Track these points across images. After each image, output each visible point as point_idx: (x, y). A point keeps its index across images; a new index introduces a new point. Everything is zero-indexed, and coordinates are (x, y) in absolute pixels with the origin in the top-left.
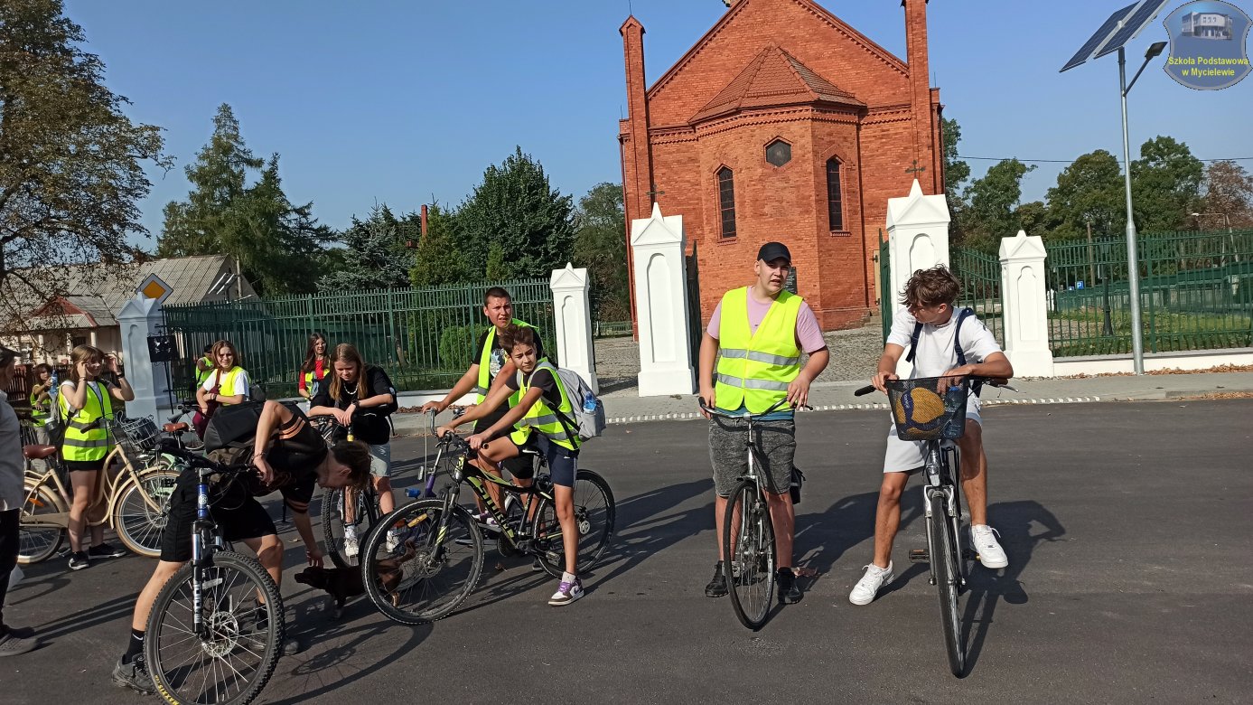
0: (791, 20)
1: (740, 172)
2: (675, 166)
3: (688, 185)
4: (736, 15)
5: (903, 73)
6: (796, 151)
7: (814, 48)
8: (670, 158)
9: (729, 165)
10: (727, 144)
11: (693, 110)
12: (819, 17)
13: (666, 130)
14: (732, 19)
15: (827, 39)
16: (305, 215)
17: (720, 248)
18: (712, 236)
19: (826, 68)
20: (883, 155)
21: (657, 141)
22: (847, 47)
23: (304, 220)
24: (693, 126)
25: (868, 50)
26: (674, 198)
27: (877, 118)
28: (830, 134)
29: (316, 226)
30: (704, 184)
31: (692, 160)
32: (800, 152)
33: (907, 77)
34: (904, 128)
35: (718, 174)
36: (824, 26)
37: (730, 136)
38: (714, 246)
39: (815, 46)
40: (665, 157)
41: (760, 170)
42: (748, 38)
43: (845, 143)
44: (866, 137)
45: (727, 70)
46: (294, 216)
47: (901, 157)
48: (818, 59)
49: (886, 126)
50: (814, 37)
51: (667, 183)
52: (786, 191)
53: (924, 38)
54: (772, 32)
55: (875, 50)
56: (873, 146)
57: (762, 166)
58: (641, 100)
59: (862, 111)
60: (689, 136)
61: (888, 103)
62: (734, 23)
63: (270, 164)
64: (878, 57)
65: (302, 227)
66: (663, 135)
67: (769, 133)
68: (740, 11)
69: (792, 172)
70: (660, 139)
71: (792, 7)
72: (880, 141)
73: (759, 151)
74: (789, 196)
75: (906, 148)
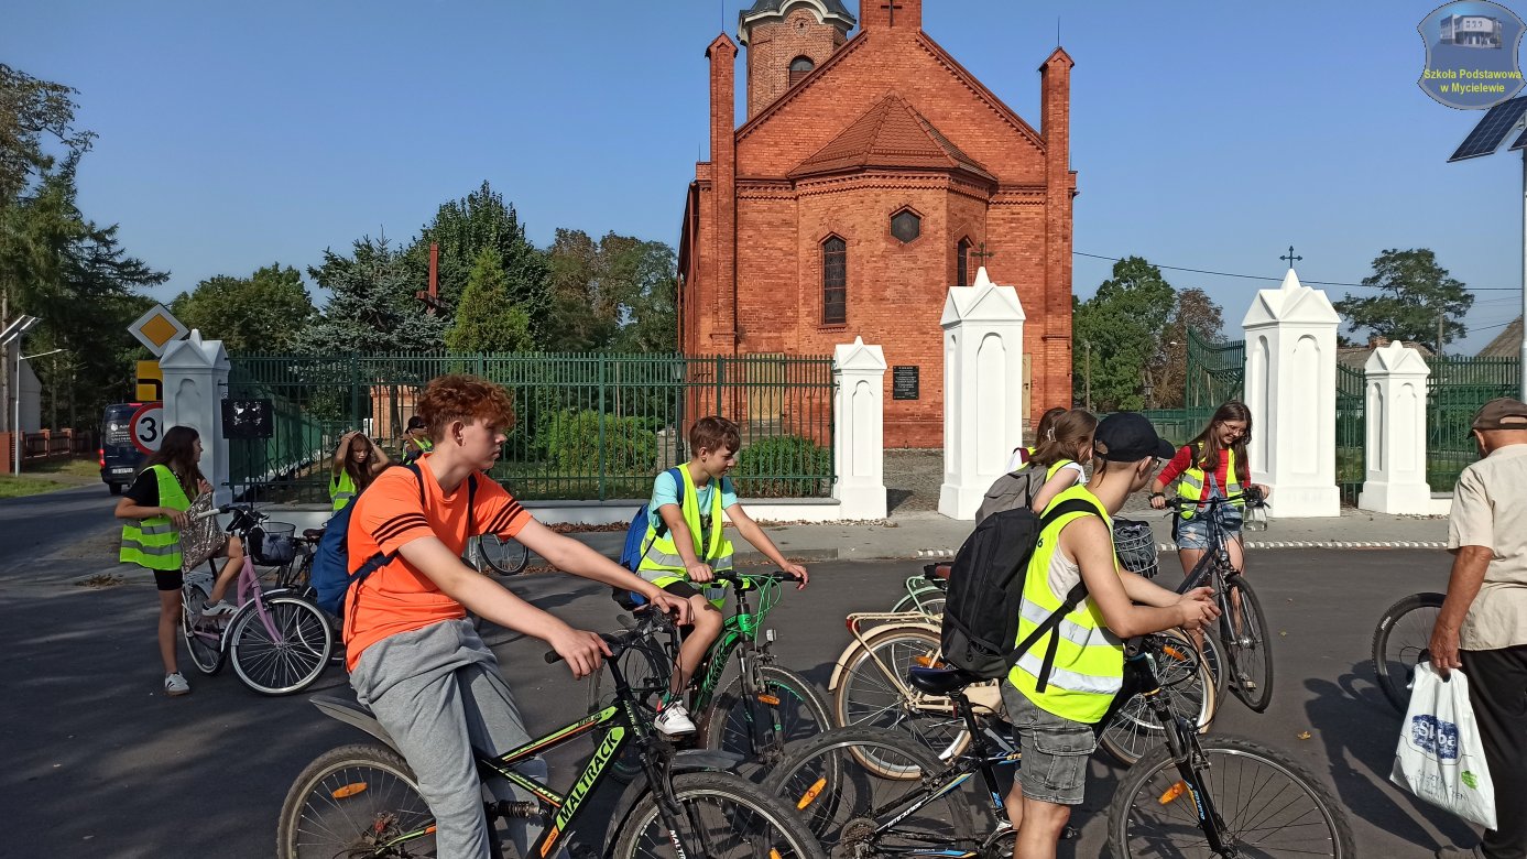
0: (916, 69)
1: (858, 244)
2: (765, 228)
3: (779, 254)
4: (851, 52)
5: (1038, 148)
6: (928, 226)
7: (941, 105)
8: (760, 218)
9: (843, 233)
10: (841, 208)
11: (792, 161)
12: (948, 69)
13: (758, 182)
14: (846, 56)
15: (956, 97)
16: (107, 244)
17: (821, 336)
18: (810, 319)
19: (952, 131)
20: (1012, 242)
21: (744, 194)
22: (978, 110)
23: (103, 250)
24: (792, 181)
25: (1001, 116)
26: (762, 269)
27: (1008, 198)
28: (963, 210)
29: (119, 260)
30: (803, 253)
31: (786, 223)
32: (931, 227)
33: (1043, 153)
34: (1037, 214)
35: (824, 244)
36: (953, 81)
37: (846, 199)
38: (813, 333)
39: (943, 103)
40: (752, 216)
41: (883, 245)
42: (864, 83)
43: (975, 224)
44: (994, 219)
45: (837, 117)
46: (88, 242)
47: (1031, 247)
48: (944, 118)
49: (1016, 208)
50: (942, 93)
51: (754, 248)
52: (913, 273)
53: (1066, 111)
54: (893, 80)
55: (1010, 118)
56: (1001, 230)
57: (886, 240)
58: (729, 140)
59: (993, 186)
60: (786, 194)
61: (1020, 181)
62: (848, 61)
63: (62, 166)
64: (1013, 126)
65: (97, 259)
66: (752, 188)
67: (897, 199)
68: (856, 48)
69: (921, 252)
70: (749, 192)
71: (917, 53)
72: (1009, 225)
73: (882, 220)
74: (917, 279)
75: (1037, 237)
